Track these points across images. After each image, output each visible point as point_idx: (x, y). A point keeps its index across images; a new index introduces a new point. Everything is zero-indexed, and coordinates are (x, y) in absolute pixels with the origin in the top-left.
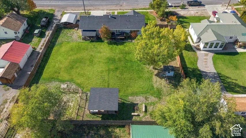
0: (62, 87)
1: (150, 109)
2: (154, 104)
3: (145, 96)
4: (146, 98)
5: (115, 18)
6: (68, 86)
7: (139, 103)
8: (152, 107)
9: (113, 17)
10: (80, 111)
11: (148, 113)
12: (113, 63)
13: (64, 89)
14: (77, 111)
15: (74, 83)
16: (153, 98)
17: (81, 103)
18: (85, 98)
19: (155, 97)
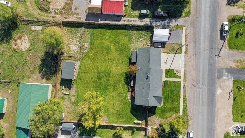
0: (86, 44)
1: (67, 97)
2: (70, 99)
3: (76, 95)
4: (74, 96)
5: (147, 78)
6: (86, 47)
7: (71, 91)
8: (68, 98)
9: (148, 77)
10: (68, 57)
11: (64, 95)
12: (105, 76)
13: (84, 46)
14: (68, 55)
15: (89, 51)
16: (74, 100)
17: (73, 58)
18: (76, 59)
19: (74, 101)
